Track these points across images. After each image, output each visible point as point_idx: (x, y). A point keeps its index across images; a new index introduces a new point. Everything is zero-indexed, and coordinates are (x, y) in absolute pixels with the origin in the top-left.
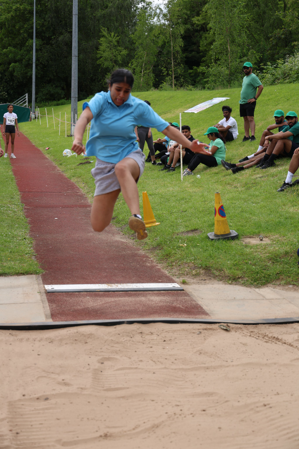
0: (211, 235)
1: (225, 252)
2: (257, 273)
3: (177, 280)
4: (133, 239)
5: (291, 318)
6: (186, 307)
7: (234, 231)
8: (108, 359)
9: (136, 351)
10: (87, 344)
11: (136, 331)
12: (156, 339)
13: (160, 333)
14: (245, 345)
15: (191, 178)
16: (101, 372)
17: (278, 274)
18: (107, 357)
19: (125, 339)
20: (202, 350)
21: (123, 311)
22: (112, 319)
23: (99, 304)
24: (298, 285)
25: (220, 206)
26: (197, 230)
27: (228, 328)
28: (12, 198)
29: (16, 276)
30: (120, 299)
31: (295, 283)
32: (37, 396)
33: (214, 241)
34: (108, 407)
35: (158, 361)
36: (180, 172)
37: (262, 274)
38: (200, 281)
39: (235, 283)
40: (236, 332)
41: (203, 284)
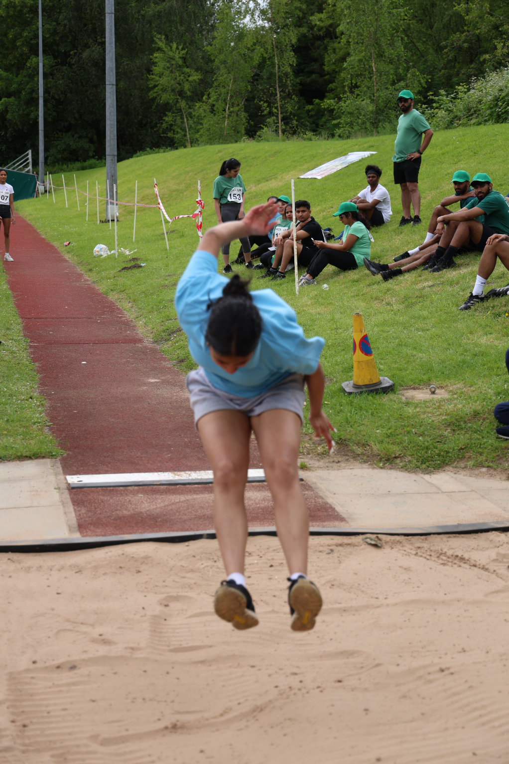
0: (348, 386)
1: (372, 414)
2: (427, 449)
5: (484, 524)
7: (386, 378)
8: (177, 598)
10: (140, 574)
12: (257, 563)
13: (263, 552)
14: (407, 569)
15: (313, 290)
16: (165, 620)
17: (463, 449)
18: (175, 594)
19: (205, 564)
20: (335, 580)
21: (200, 518)
22: (182, 530)
23: (159, 506)
24: (496, 467)
25: (362, 336)
27: (379, 543)
28: (8, 329)
29: (18, 462)
30: (195, 496)
31: (491, 464)
32: (56, 663)
33: (352, 395)
34: (178, 679)
35: (262, 601)
36: (294, 280)
37: (435, 450)
38: (331, 465)
39: (390, 466)
40: (393, 548)
41: (335, 470)
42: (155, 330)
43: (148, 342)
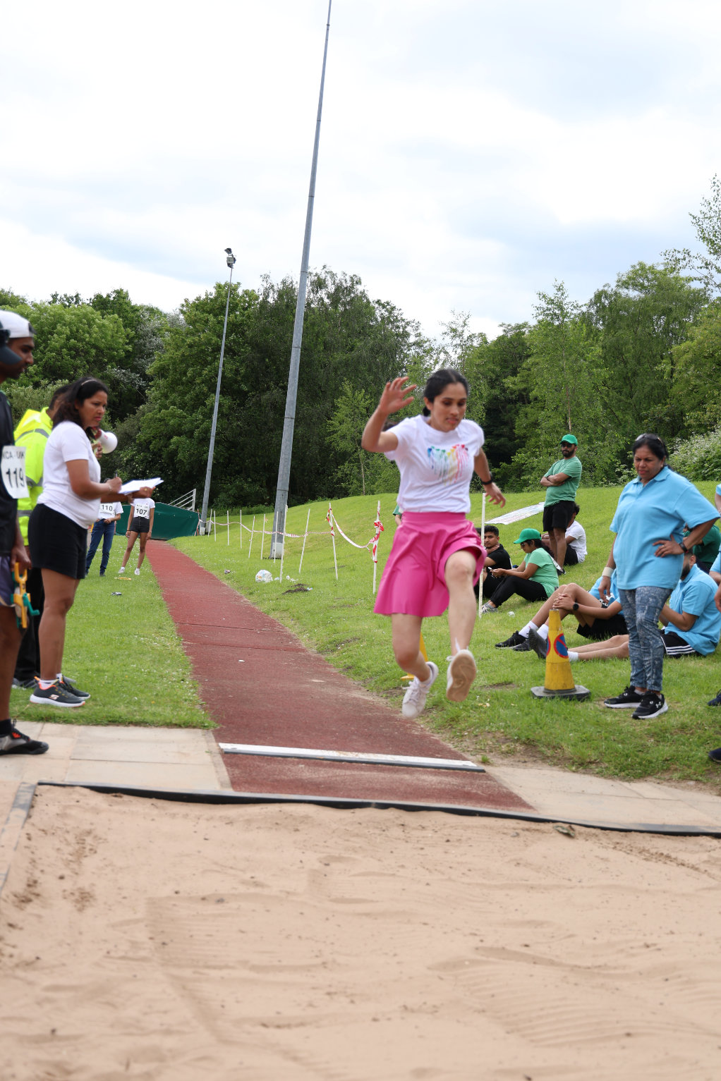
0: (538, 690)
1: (565, 718)
2: (627, 756)
3: (471, 757)
4: (387, 697)
5: (694, 827)
6: (490, 795)
7: (581, 686)
8: (339, 859)
9: (392, 852)
10: (297, 832)
11: (394, 822)
12: (432, 837)
13: (439, 828)
14: (605, 860)
15: (497, 616)
16: (325, 875)
17: (667, 760)
18: (337, 855)
19: (372, 831)
20: (521, 859)
21: (368, 789)
22: (348, 797)
23: (321, 776)
24: (706, 781)
25: (558, 634)
26: (510, 683)
27: (571, 832)
28: (160, 628)
29: (166, 729)
30: (362, 773)
31: (700, 778)
32: (202, 894)
33: (542, 700)
34: (339, 926)
35: (436, 870)
37: (636, 758)
38: (517, 763)
39: (584, 771)
40: (587, 840)
41: (520, 768)
42: (320, 642)
43: (313, 651)
